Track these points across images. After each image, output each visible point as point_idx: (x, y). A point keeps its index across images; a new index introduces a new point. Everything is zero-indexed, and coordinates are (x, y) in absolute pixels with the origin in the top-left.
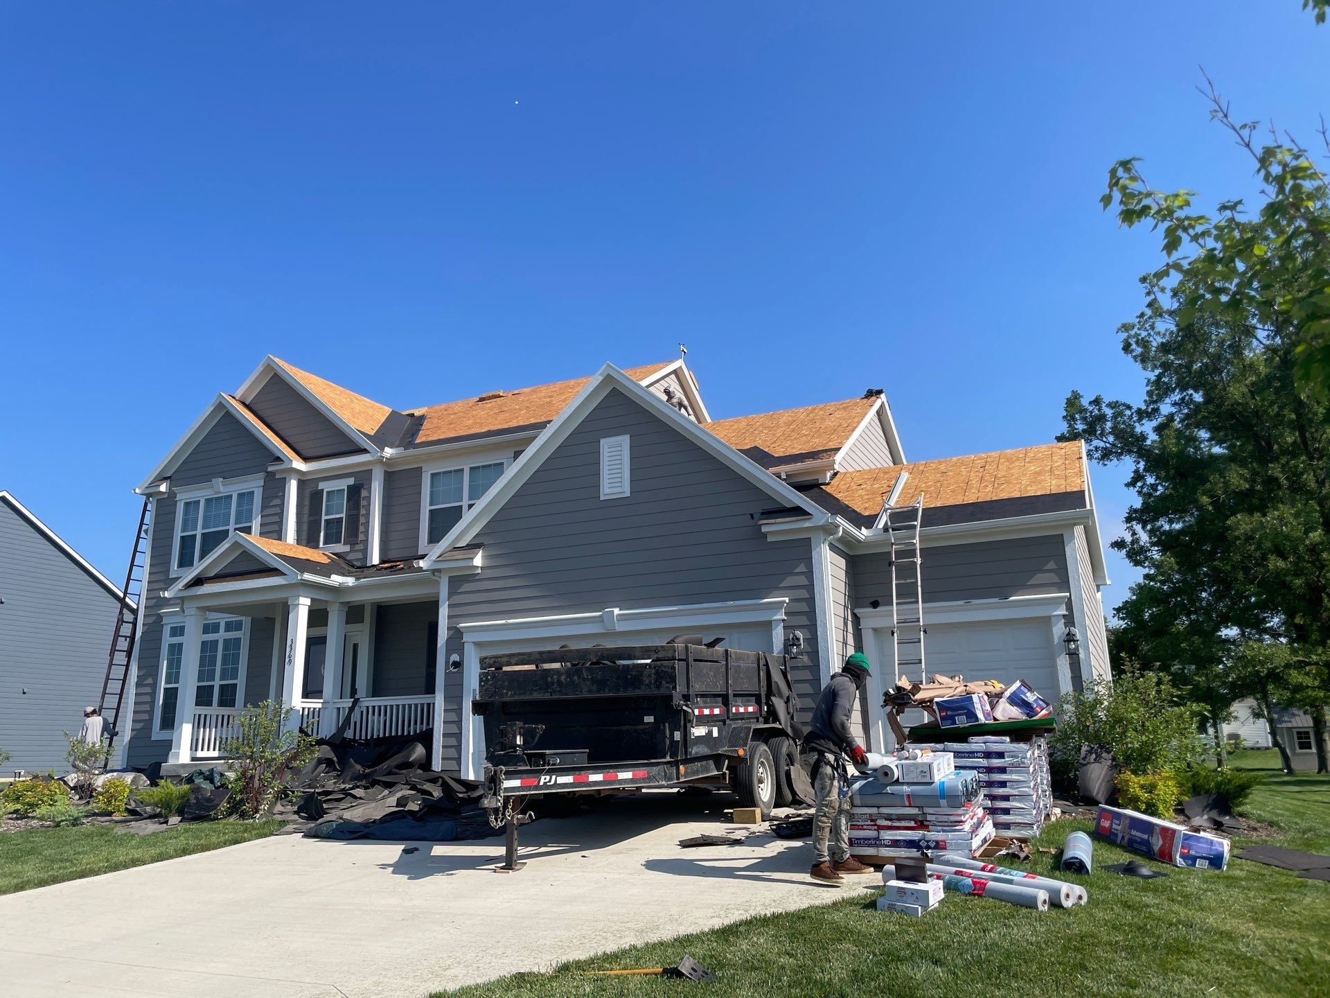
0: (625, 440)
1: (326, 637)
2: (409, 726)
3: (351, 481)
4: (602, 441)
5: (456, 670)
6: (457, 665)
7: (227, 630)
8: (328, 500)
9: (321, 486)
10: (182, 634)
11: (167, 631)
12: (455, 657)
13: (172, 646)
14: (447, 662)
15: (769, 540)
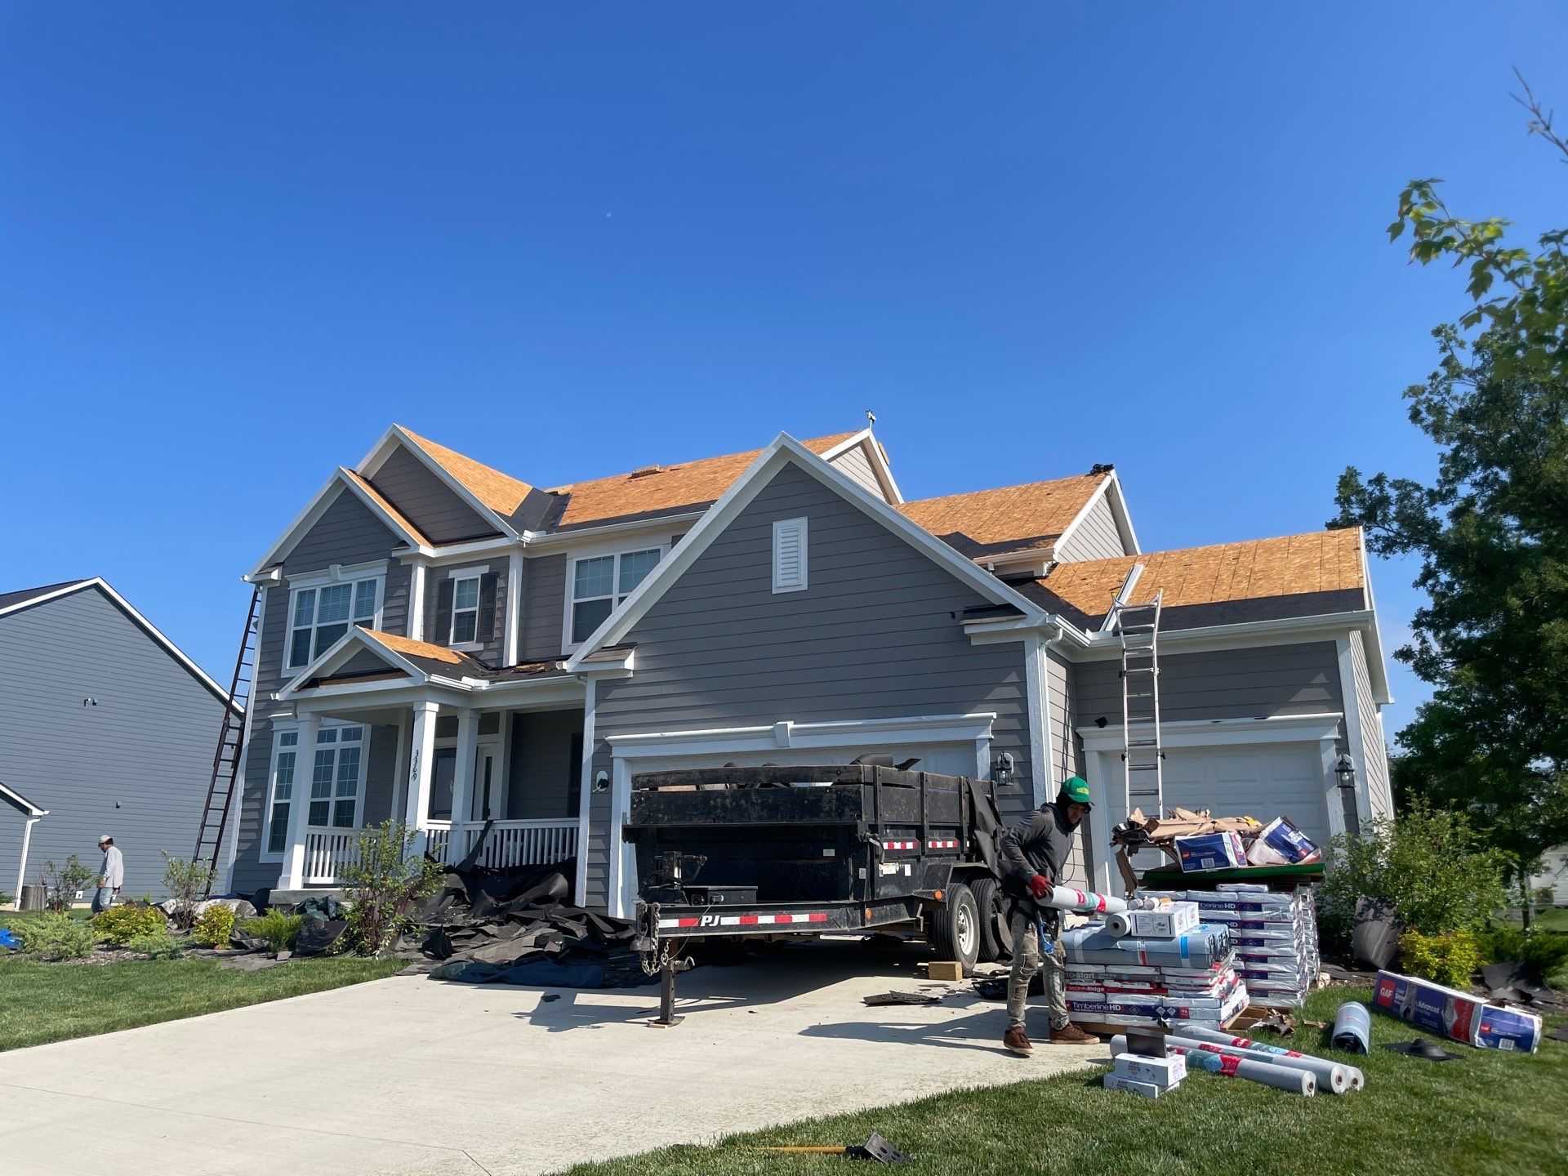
0: (802, 524)
1: (456, 749)
2: (549, 853)
3: (485, 569)
4: (776, 525)
5: (603, 790)
6: (605, 783)
7: (344, 739)
8: (459, 592)
9: (452, 574)
10: (294, 743)
11: (277, 738)
12: (603, 775)
13: (283, 756)
14: (594, 780)
15: (973, 643)
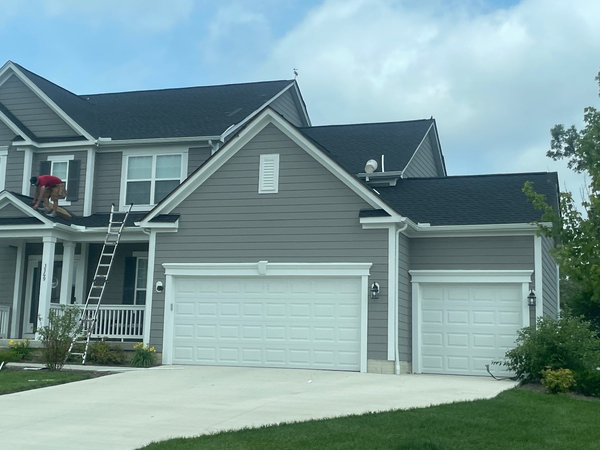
0: (276, 157)
3: (72, 157)
5: (160, 291)
6: (161, 288)
8: (54, 169)
9: (50, 158)
12: (159, 284)
14: (154, 286)
15: (364, 227)
